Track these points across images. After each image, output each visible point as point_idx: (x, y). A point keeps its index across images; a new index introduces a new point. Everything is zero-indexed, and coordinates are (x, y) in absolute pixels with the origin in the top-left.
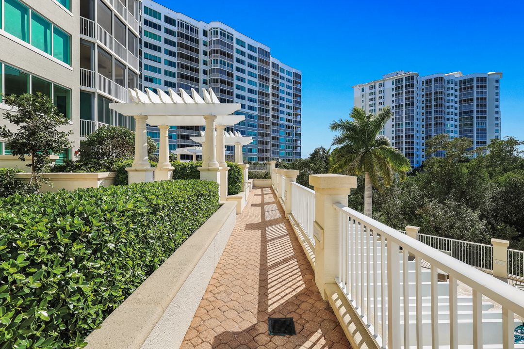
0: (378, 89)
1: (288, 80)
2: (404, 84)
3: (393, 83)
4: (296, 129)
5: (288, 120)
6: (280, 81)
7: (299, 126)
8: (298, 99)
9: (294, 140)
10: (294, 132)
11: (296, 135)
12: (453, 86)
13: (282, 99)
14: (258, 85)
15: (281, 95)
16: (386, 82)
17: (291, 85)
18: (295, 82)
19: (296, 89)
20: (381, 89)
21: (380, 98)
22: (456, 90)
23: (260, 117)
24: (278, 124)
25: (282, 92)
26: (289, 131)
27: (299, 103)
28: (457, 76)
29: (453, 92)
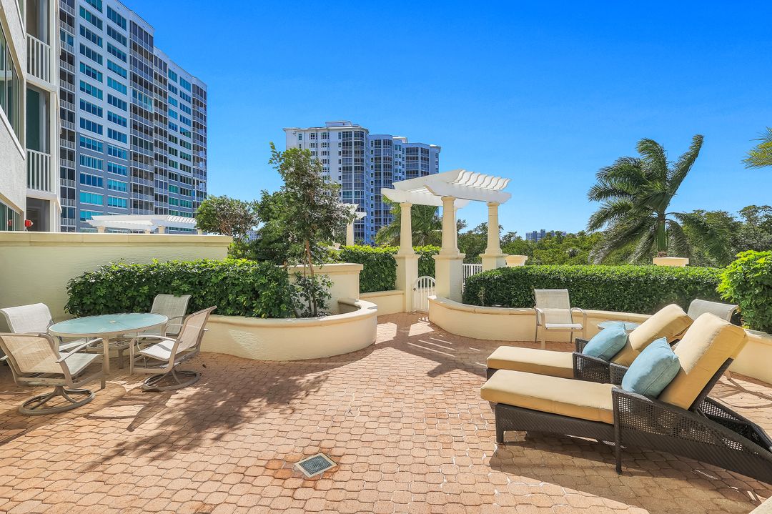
0: (321, 141)
1: (183, 96)
2: (353, 141)
3: (340, 136)
4: (198, 184)
5: (183, 167)
6: (170, 94)
7: (203, 180)
8: (201, 133)
9: (194, 203)
10: (195, 190)
11: (198, 195)
12: (401, 153)
13: (174, 128)
14: (129, 91)
15: (171, 119)
16: (330, 133)
17: (190, 106)
18: (196, 102)
19: (197, 114)
20: (325, 141)
21: (324, 153)
22: (403, 158)
23: (135, 155)
24: (166, 171)
25: (174, 114)
26: (186, 186)
27: (203, 140)
28: (404, 142)
29: (400, 160)
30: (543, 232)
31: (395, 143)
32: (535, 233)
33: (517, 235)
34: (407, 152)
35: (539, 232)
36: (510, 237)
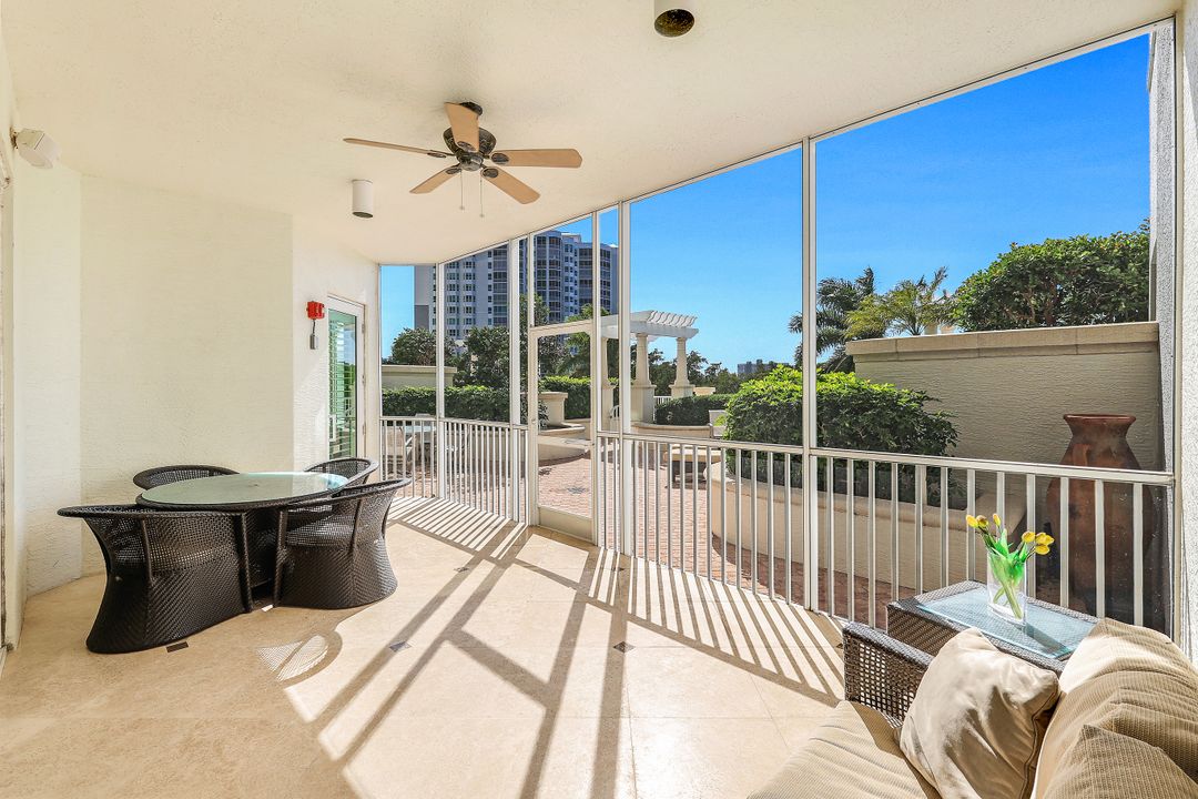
22: (576, 262)
28: (576, 240)
29: (572, 265)
30: (759, 361)
31: (565, 242)
32: (749, 364)
33: (722, 367)
34: (581, 254)
35: (754, 362)
36: (714, 369)
